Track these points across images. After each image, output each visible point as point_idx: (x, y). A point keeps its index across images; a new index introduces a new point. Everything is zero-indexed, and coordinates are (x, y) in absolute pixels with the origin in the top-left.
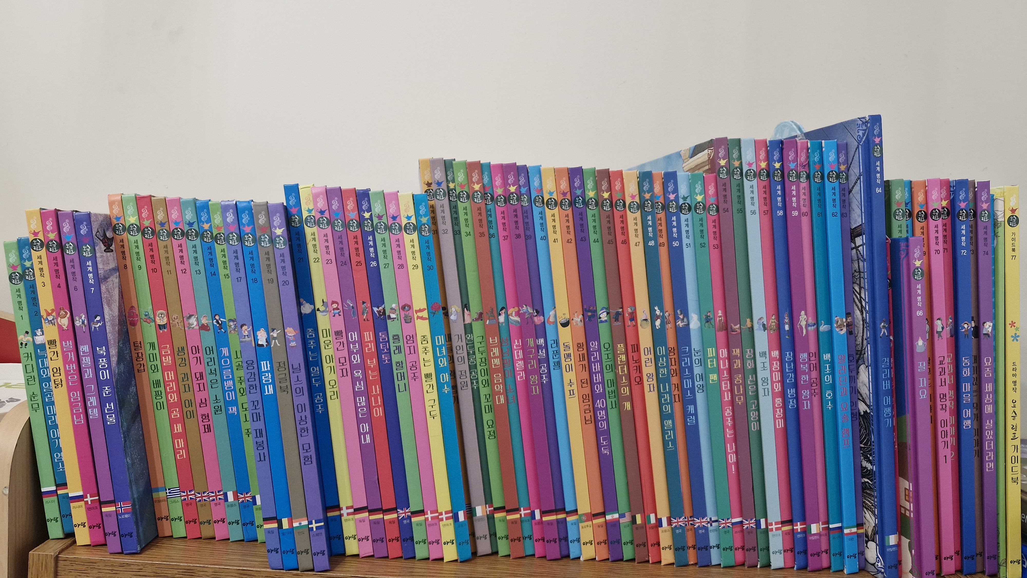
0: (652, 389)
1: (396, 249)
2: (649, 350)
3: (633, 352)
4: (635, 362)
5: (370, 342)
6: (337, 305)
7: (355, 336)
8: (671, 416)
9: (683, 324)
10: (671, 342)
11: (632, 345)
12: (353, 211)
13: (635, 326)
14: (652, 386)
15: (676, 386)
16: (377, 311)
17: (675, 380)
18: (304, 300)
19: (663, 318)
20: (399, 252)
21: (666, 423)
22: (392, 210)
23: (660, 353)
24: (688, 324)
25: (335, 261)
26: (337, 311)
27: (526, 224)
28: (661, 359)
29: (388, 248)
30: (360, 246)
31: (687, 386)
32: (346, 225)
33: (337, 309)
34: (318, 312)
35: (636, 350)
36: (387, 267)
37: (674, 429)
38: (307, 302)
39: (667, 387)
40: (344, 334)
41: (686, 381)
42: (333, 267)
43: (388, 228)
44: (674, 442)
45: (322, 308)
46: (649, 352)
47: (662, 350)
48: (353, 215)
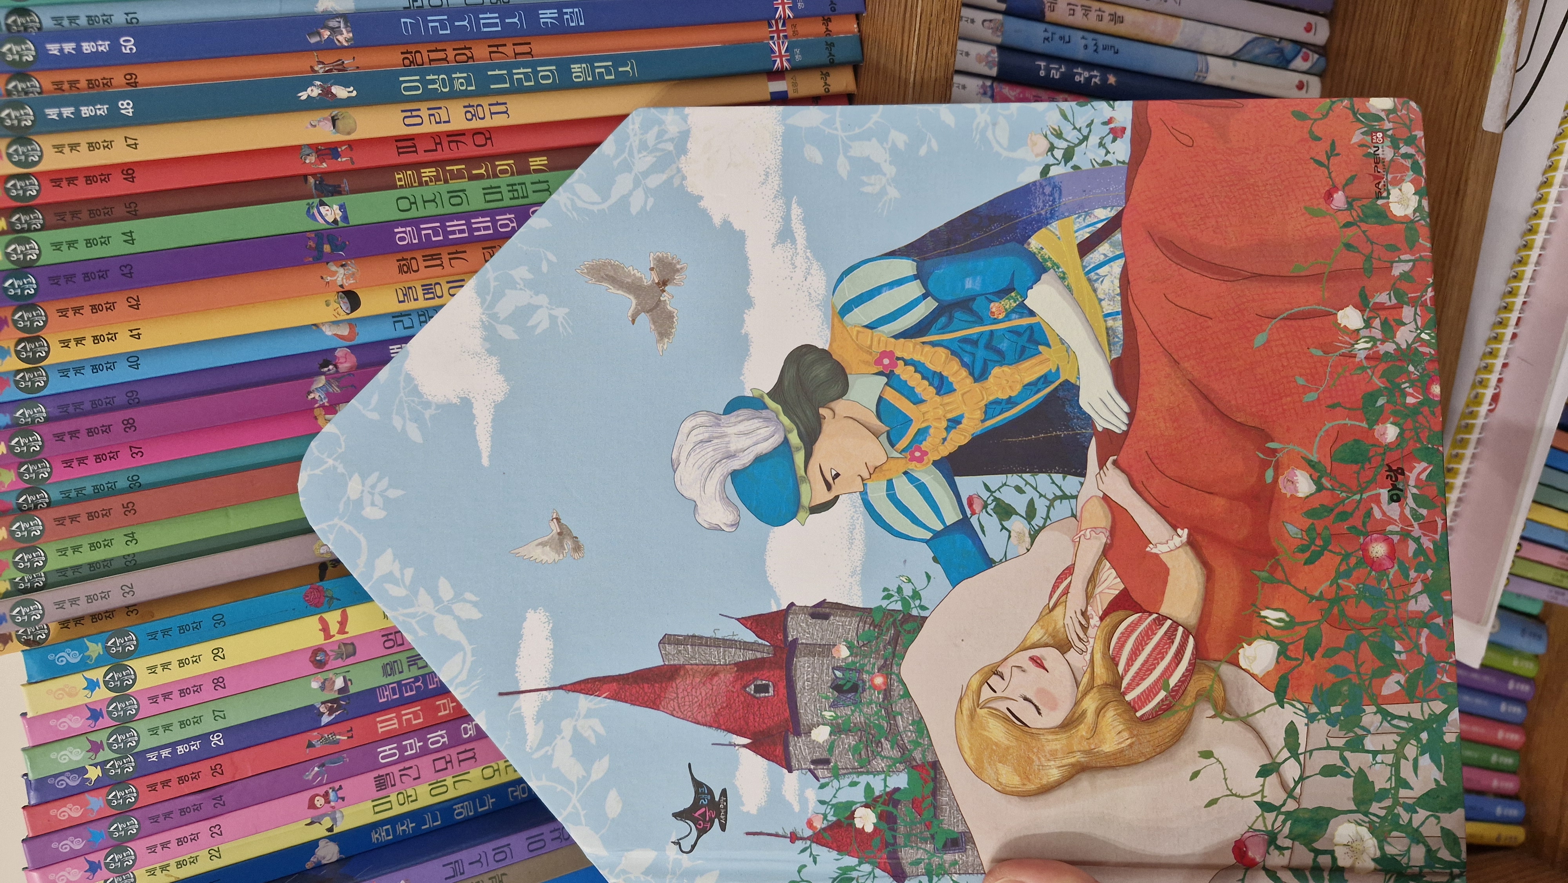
0: (502, 108)
1: (177, 700)
2: (409, 114)
3: (416, 152)
4: (439, 147)
5: (399, 717)
6: (317, 798)
7: (387, 750)
8: (563, 66)
9: (344, 31)
10: (390, 58)
11: (399, 153)
12: (86, 804)
13: (350, 146)
14: (495, 109)
15: (495, 49)
16: (330, 715)
17: (481, 51)
18: (309, 860)
19: (328, 80)
20: (183, 692)
21: (580, 77)
22: (77, 723)
23: (417, 88)
24: (345, 17)
25: (212, 820)
26: (332, 795)
27: (96, 409)
28: (430, 87)
29: (174, 718)
30: (173, 774)
31: (496, 25)
32: (124, 812)
33: (326, 795)
34: (336, 830)
35: (409, 143)
36: (221, 714)
37: (590, 61)
38: (314, 854)
39: (497, 72)
40: (382, 772)
41: (485, 25)
42: (227, 822)
43: (123, 725)
44: (619, 60)
45: (327, 822)
46: (414, 113)
47: (409, 82)
48: (95, 803)
